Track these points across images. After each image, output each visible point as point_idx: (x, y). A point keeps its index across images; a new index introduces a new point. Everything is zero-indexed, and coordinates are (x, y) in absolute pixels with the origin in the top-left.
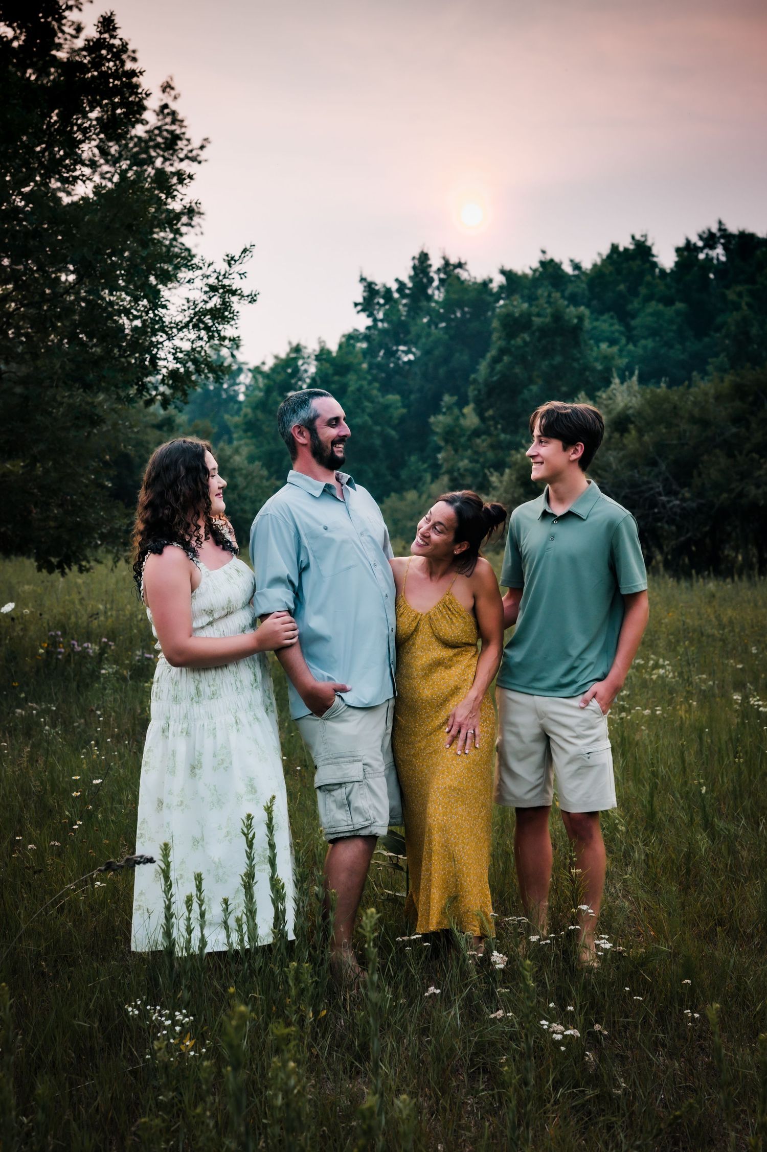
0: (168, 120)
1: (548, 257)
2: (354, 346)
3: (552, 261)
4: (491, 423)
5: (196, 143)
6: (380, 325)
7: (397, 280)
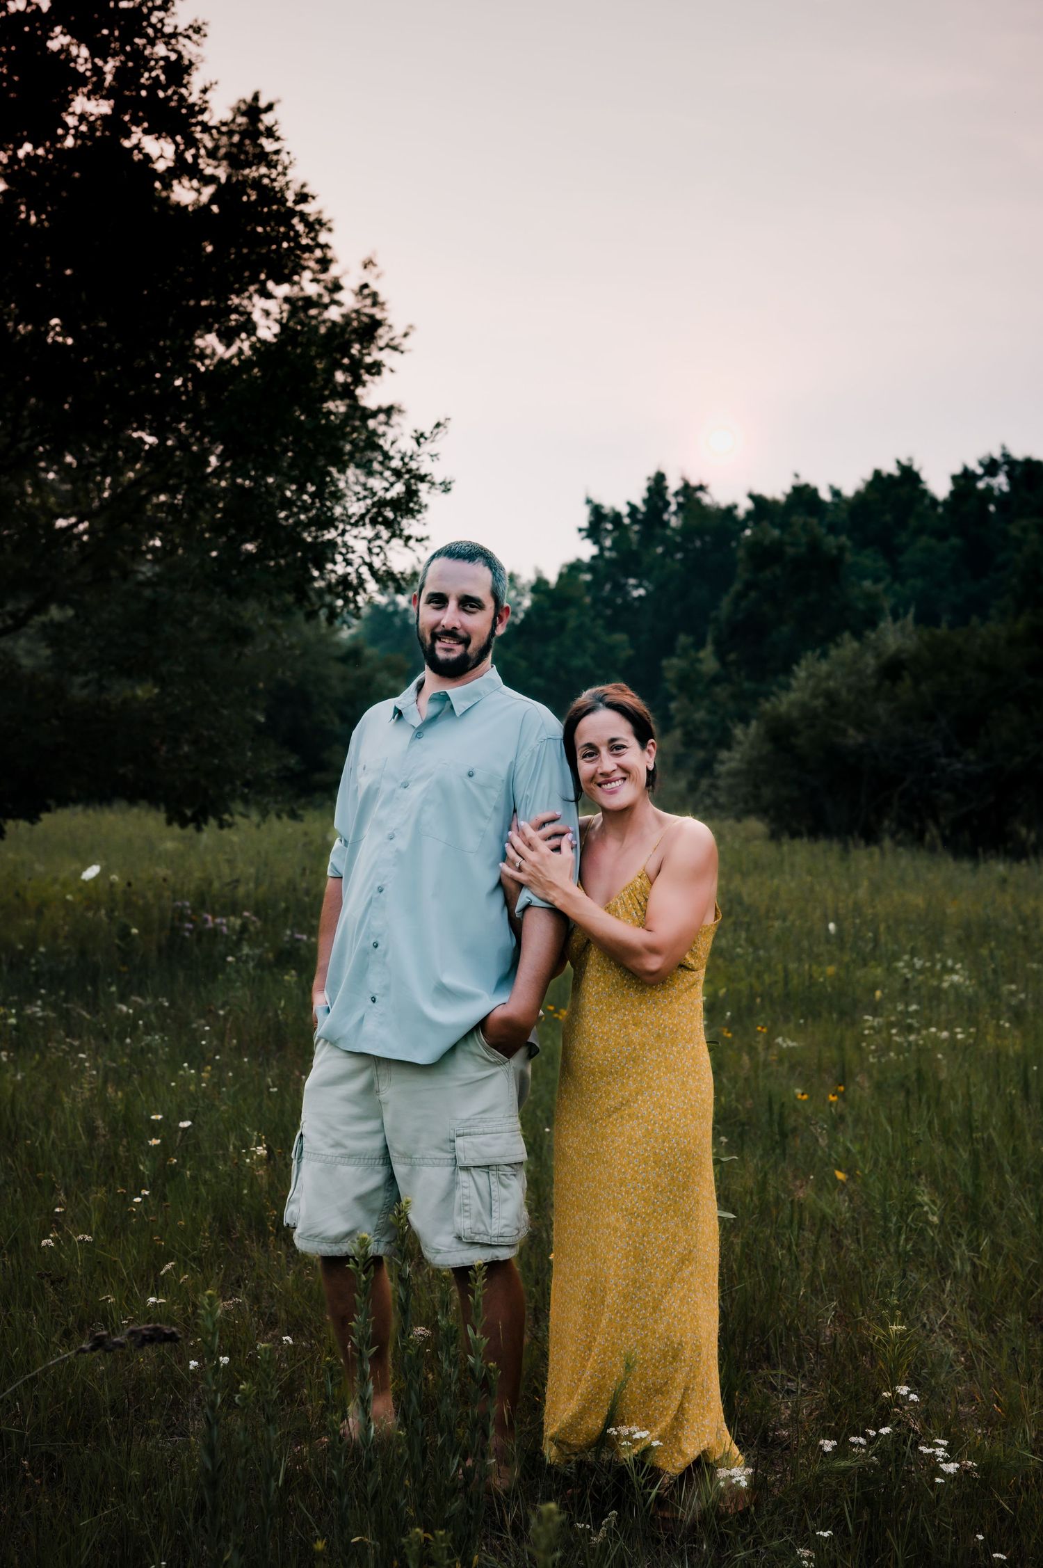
0: (368, 302)
1: (802, 481)
2: (576, 578)
3: (807, 486)
4: (734, 669)
5: (398, 330)
6: (607, 554)
7: (629, 504)
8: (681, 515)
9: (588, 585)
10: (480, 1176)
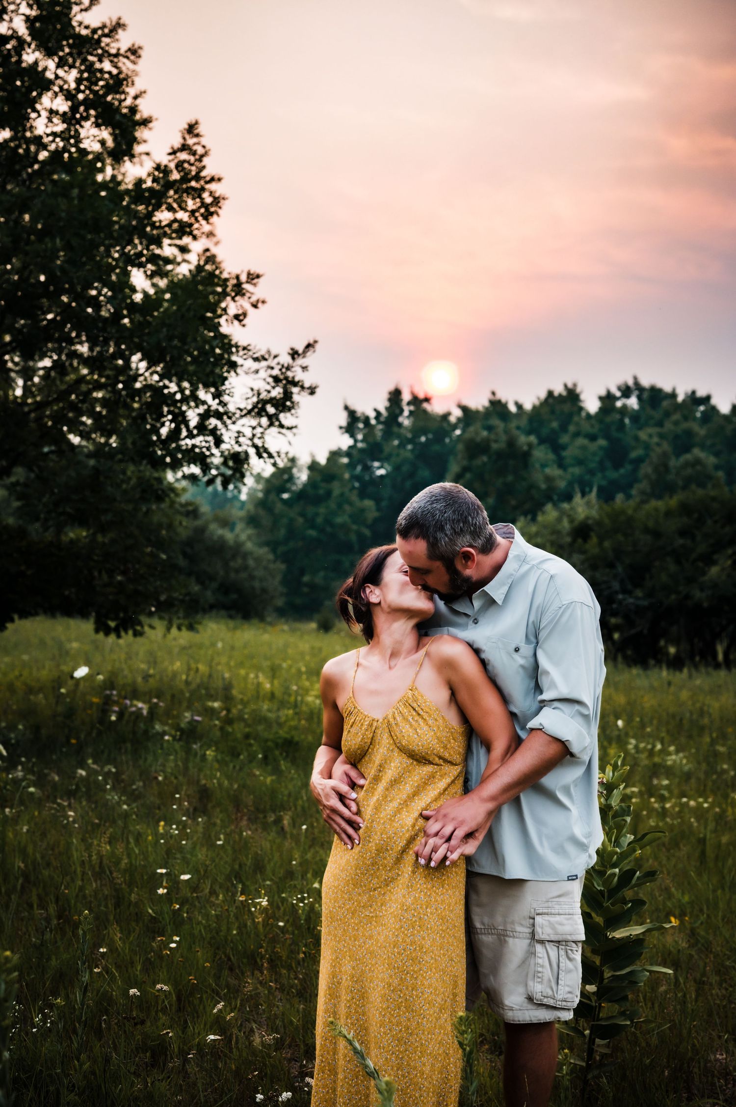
1: (497, 398)
2: (338, 461)
3: (499, 401)
6: (359, 445)
7: (375, 410)
8: (412, 419)
9: (348, 466)
10: (551, 948)
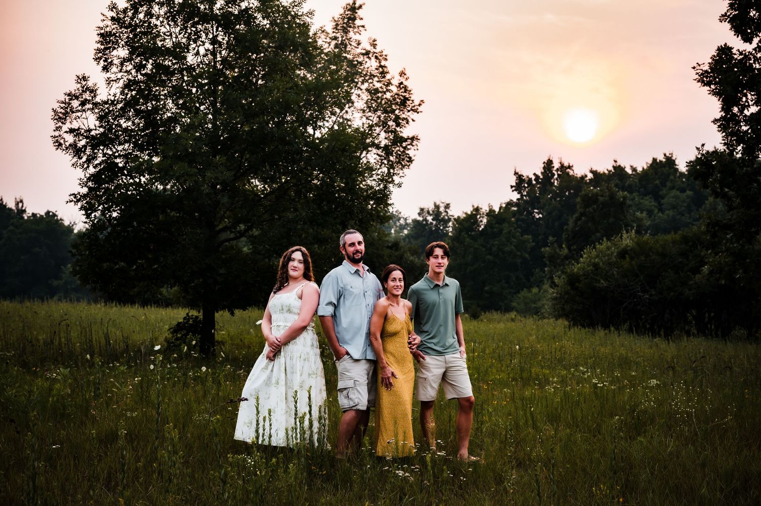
0: (403, 90)
1: (618, 164)
2: (510, 209)
3: (620, 166)
4: (575, 252)
5: (417, 102)
6: (525, 198)
7: (535, 174)
8: (559, 180)
9: (515, 212)
